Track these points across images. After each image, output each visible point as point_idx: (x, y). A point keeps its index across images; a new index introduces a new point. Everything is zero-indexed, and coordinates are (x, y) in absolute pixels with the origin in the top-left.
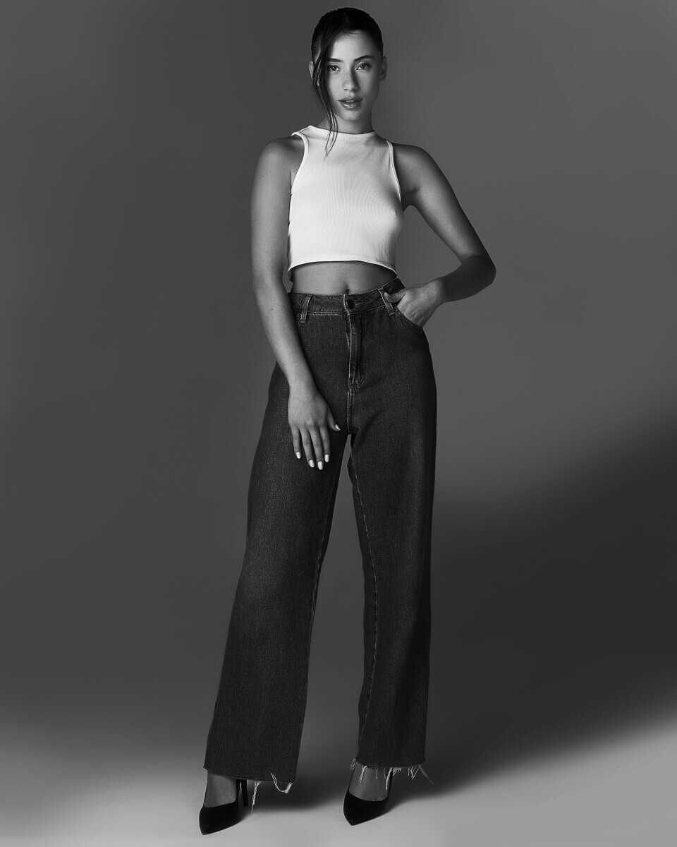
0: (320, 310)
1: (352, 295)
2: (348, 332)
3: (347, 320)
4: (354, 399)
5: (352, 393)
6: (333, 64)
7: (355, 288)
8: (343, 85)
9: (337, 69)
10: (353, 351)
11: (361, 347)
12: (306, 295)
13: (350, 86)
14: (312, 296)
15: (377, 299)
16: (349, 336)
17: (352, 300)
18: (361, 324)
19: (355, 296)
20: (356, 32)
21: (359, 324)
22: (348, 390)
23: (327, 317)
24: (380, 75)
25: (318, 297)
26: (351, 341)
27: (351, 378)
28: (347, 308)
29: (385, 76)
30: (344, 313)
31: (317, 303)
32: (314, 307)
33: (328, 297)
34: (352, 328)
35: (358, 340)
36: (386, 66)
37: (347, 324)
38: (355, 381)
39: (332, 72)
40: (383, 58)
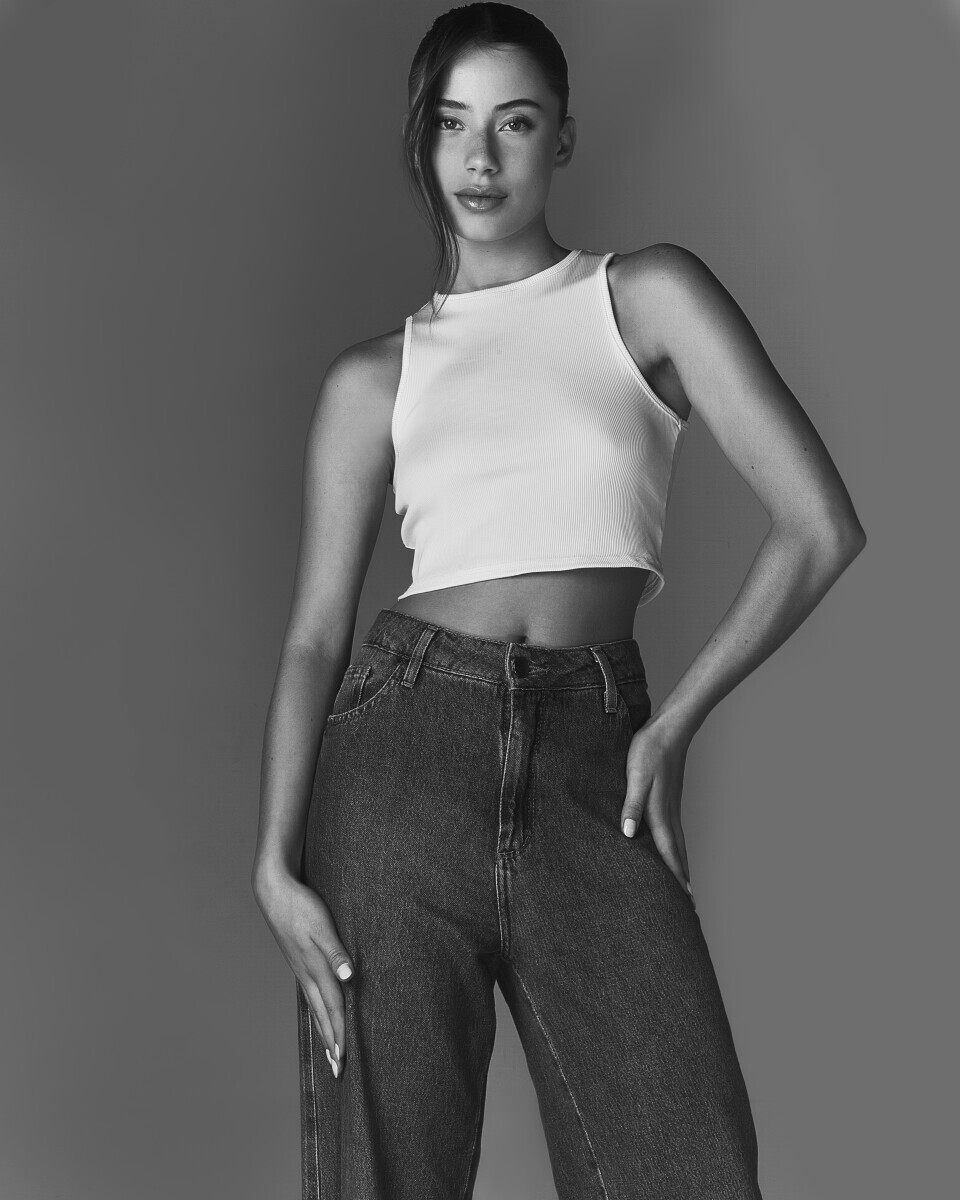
0: (450, 667)
1: (529, 649)
2: (504, 727)
3: (505, 700)
4: (509, 883)
5: (505, 868)
6: (448, 112)
7: (540, 635)
8: (467, 160)
9: (458, 126)
10: (511, 775)
11: (530, 765)
12: (424, 626)
13: (480, 162)
14: (439, 632)
15: (583, 668)
16: (505, 738)
17: (525, 656)
18: (537, 716)
19: (537, 653)
20: (508, 47)
21: (531, 713)
22: (494, 861)
23: (464, 686)
24: (555, 153)
25: (454, 637)
26: (509, 749)
27: (505, 835)
28: (512, 675)
29: (568, 159)
30: (502, 683)
31: (448, 650)
32: (438, 657)
33: (475, 641)
34: (515, 722)
35: (523, 750)
36: (572, 138)
37: (505, 711)
38: (512, 841)
39: (446, 133)
40: (563, 118)
